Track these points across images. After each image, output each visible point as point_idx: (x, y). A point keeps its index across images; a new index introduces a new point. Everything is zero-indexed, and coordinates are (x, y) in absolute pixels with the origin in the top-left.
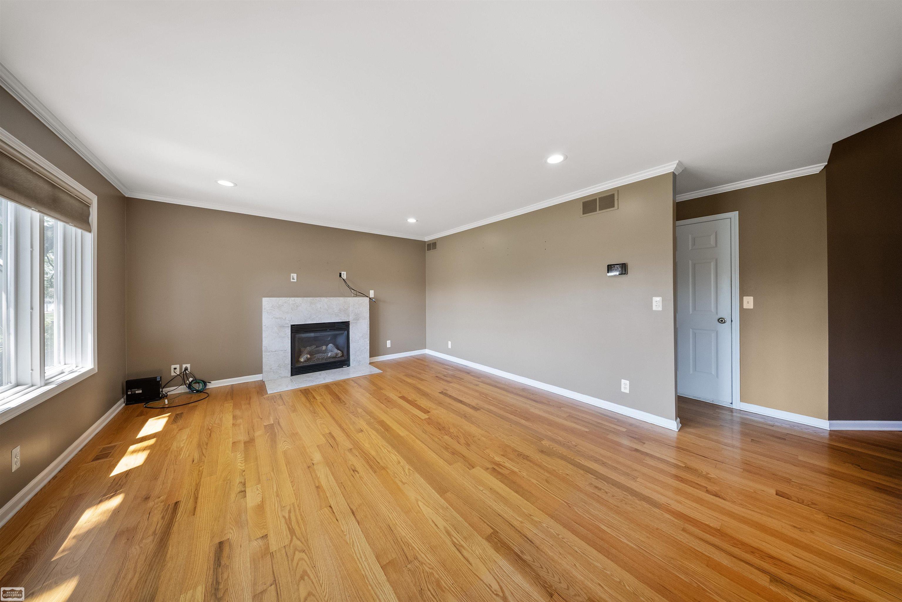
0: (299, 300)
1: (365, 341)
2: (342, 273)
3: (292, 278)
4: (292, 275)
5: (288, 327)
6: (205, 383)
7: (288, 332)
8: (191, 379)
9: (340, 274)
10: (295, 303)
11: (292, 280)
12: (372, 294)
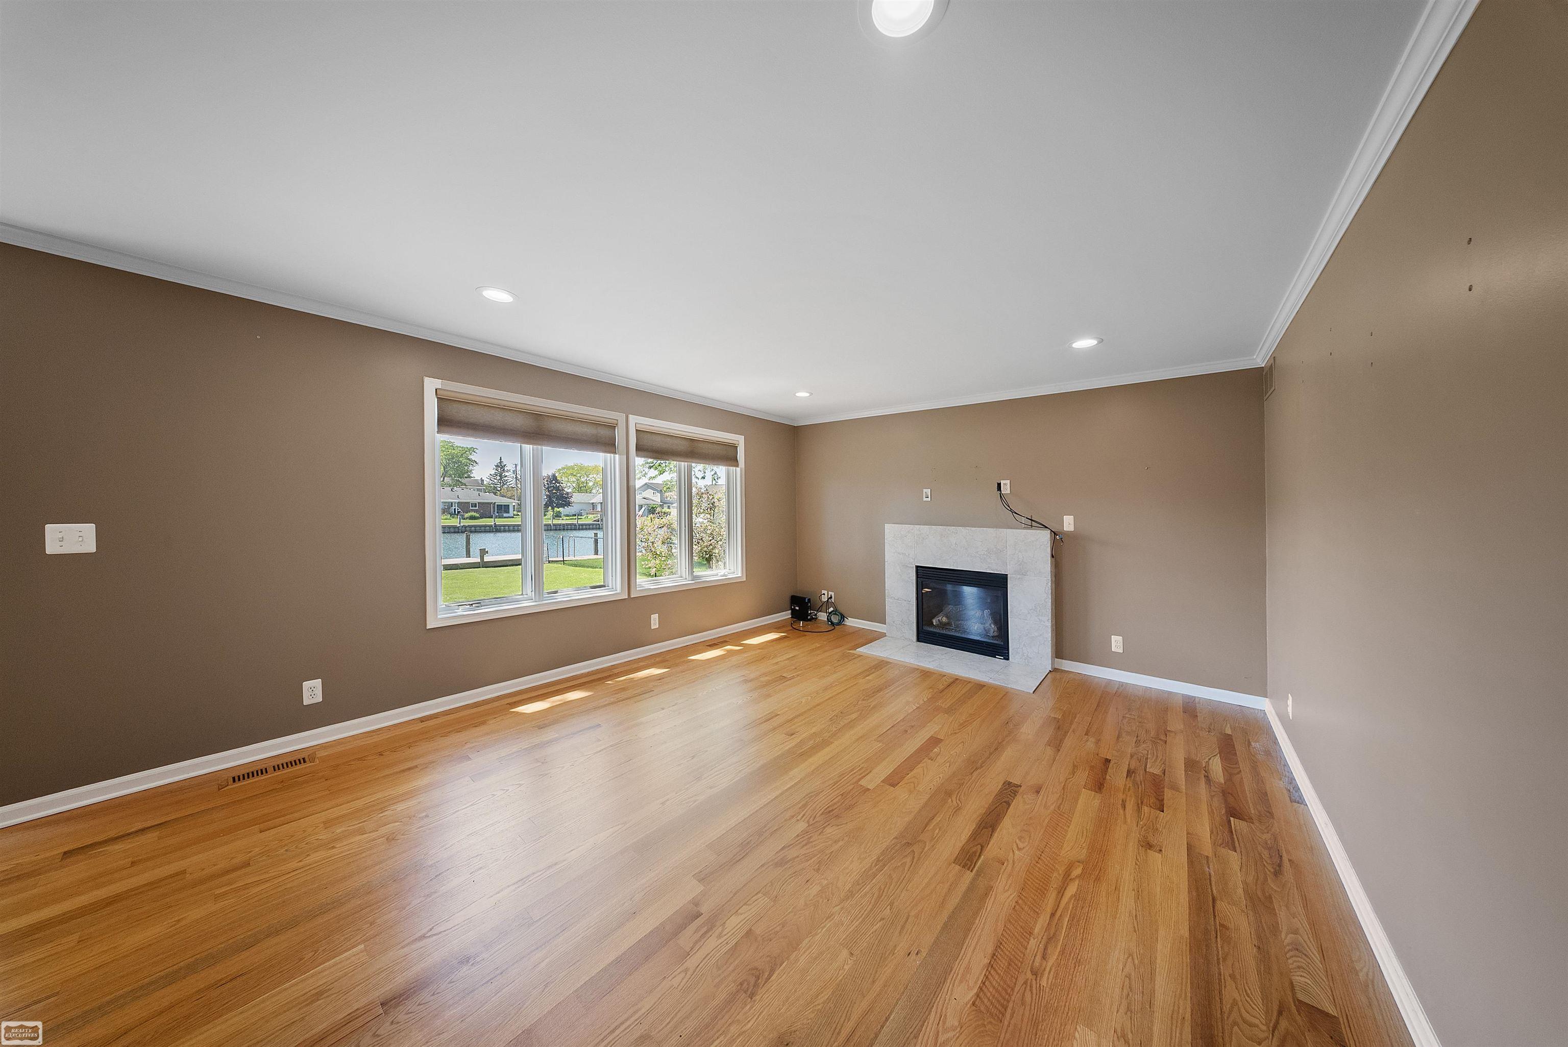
0: (925, 528)
1: (1041, 621)
2: (1002, 482)
3: (924, 497)
4: (925, 490)
5: (913, 568)
6: (843, 617)
7: (912, 576)
8: (831, 609)
9: (999, 485)
10: (921, 534)
11: (925, 499)
12: (1068, 524)
